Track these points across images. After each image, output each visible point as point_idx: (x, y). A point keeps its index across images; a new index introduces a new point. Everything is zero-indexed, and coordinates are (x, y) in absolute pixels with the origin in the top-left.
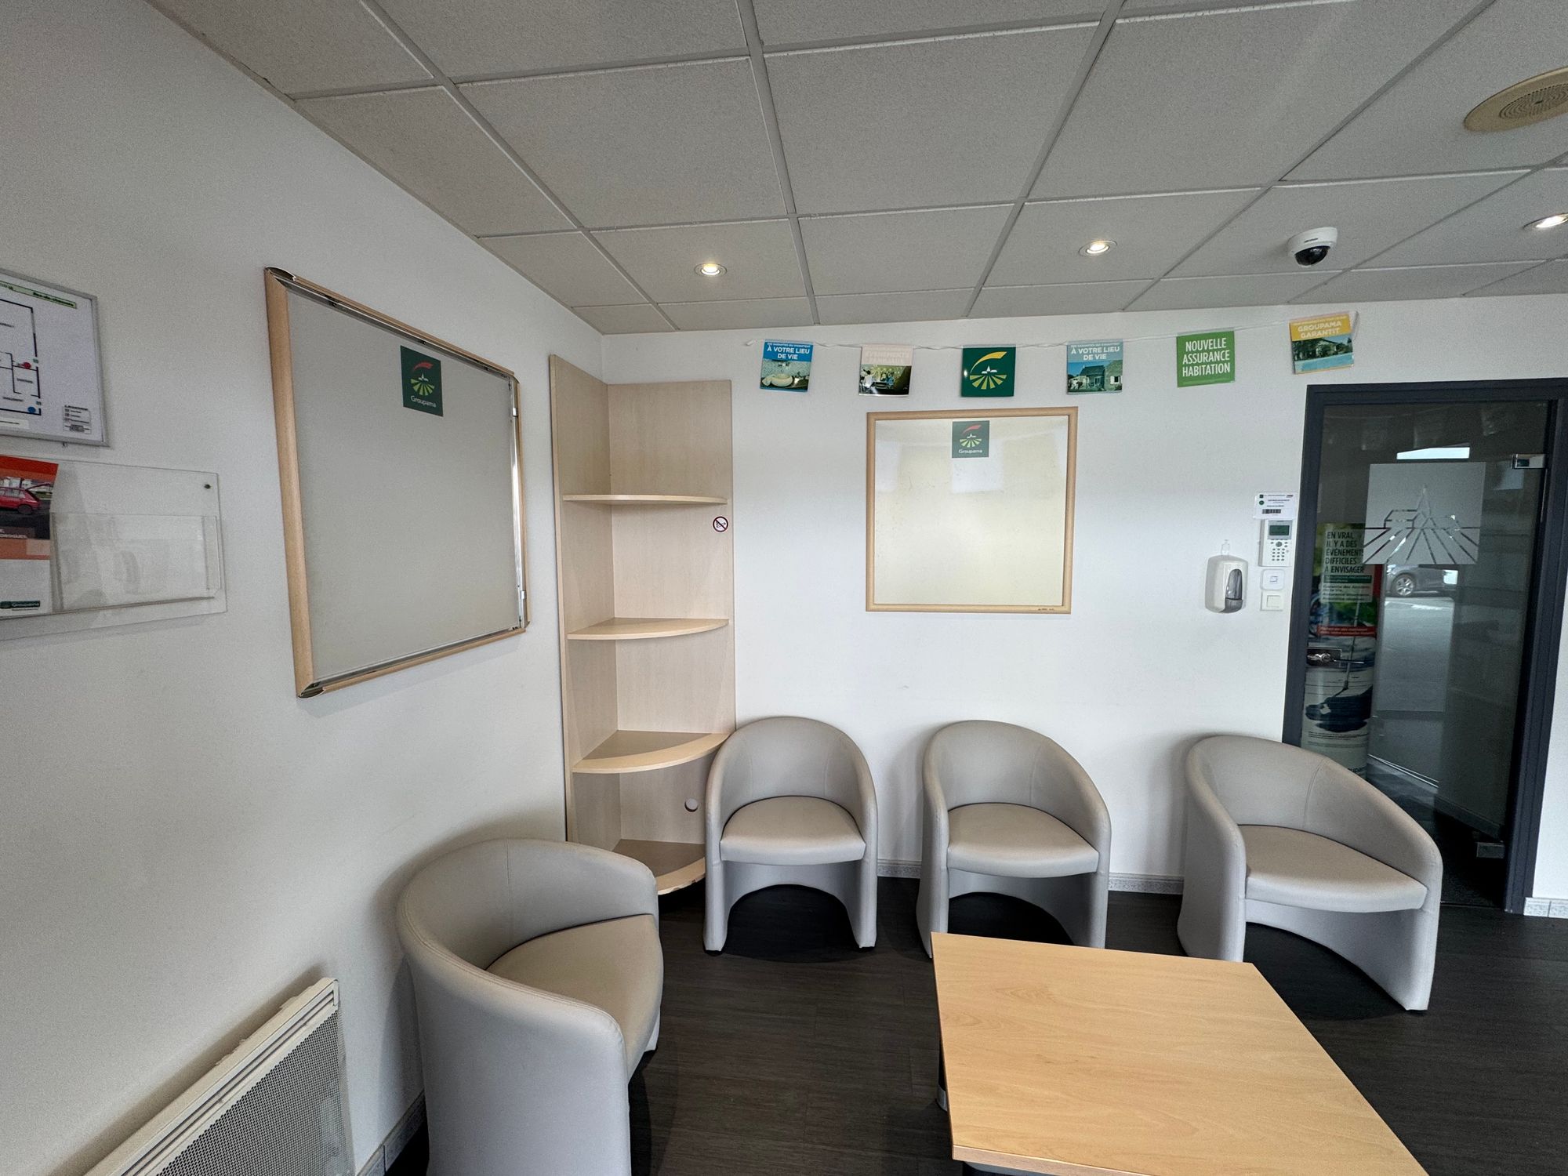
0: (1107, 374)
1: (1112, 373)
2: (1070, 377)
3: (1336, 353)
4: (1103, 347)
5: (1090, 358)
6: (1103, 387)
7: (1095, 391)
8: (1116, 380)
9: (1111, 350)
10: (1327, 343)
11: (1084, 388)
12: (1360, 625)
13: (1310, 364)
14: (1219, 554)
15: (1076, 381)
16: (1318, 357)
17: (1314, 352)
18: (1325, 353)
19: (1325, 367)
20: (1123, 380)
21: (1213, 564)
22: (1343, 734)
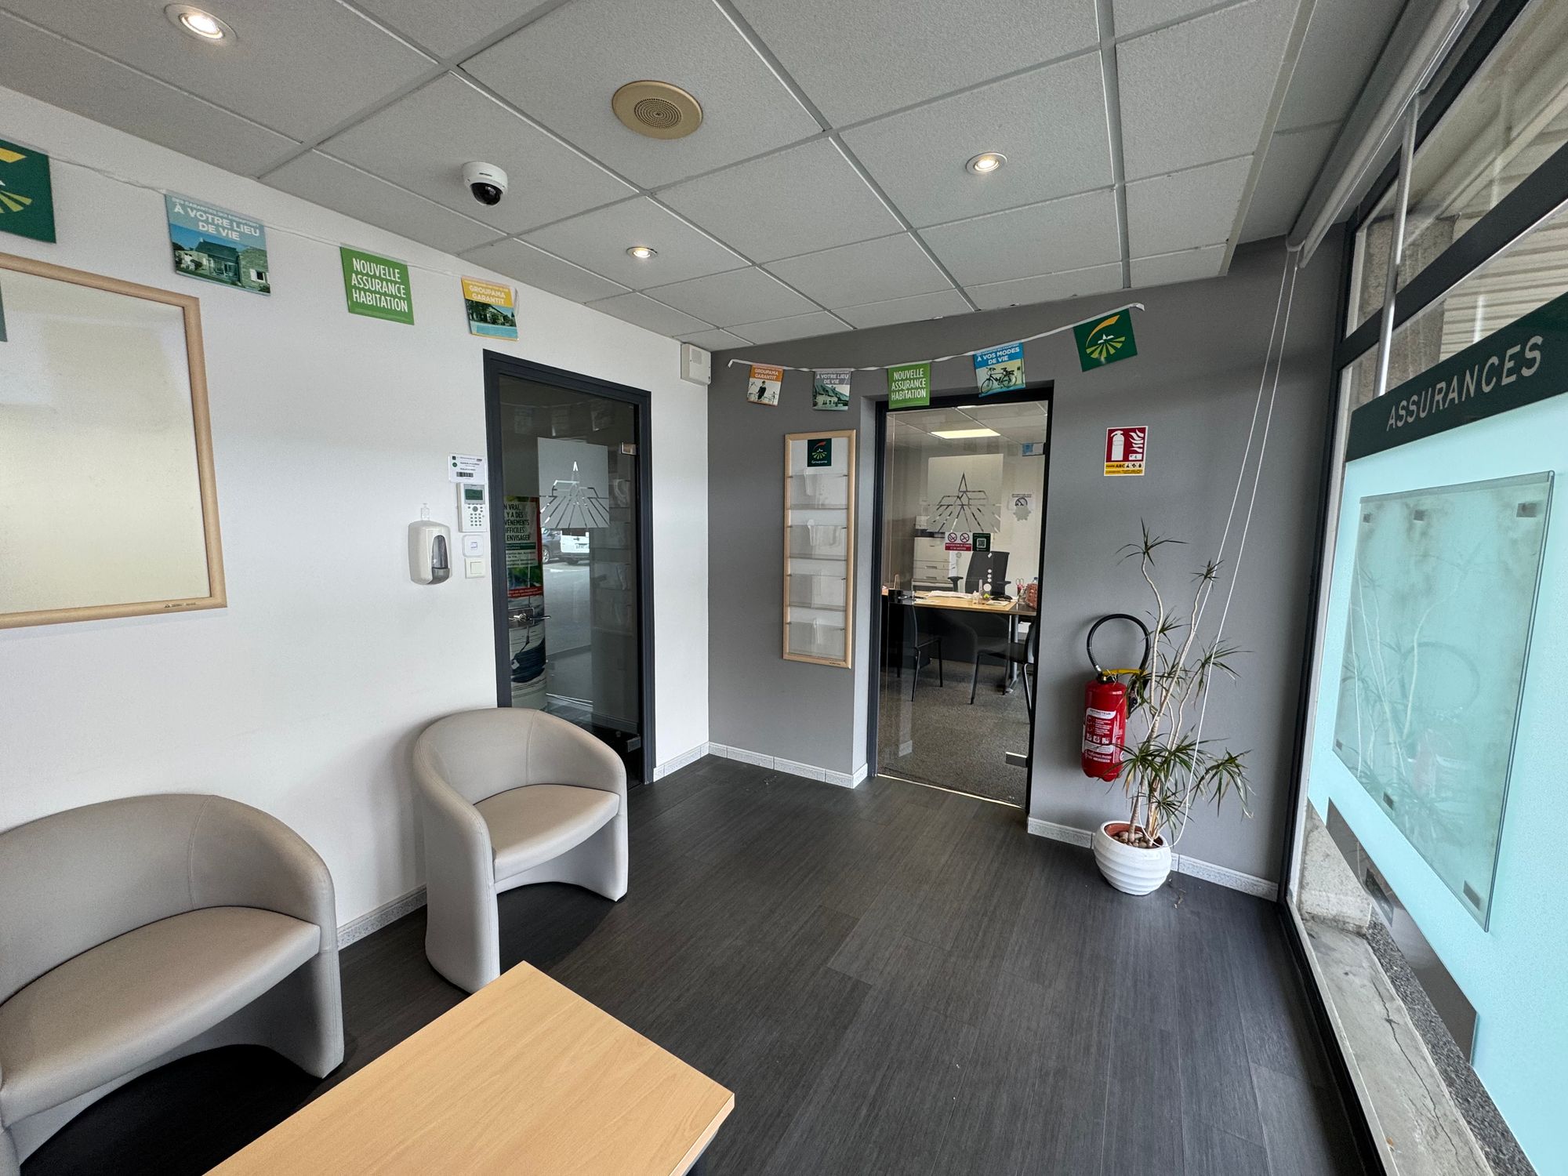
0: (243, 263)
1: (252, 264)
2: (176, 247)
3: (503, 324)
4: (232, 221)
5: (211, 230)
6: (239, 280)
7: (226, 282)
8: (260, 276)
9: (246, 230)
10: (496, 312)
11: (206, 273)
12: (532, 586)
13: (483, 328)
14: (419, 519)
15: (191, 258)
16: (489, 323)
17: (486, 316)
18: (494, 321)
19: (495, 335)
20: (271, 279)
21: (414, 531)
22: (530, 682)
